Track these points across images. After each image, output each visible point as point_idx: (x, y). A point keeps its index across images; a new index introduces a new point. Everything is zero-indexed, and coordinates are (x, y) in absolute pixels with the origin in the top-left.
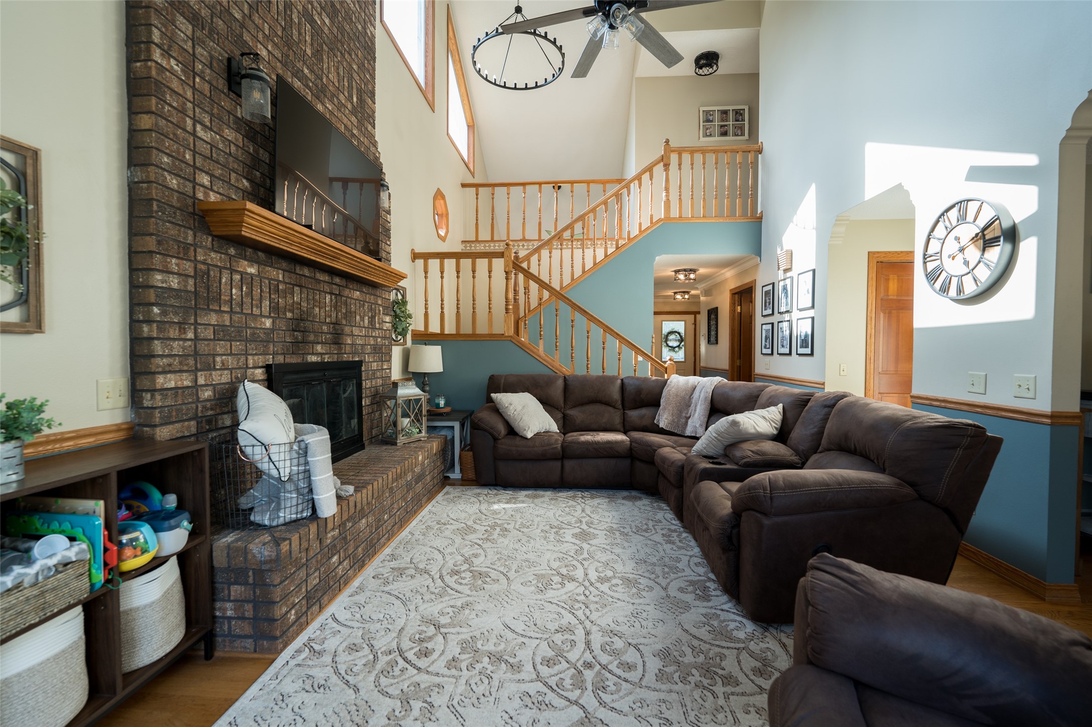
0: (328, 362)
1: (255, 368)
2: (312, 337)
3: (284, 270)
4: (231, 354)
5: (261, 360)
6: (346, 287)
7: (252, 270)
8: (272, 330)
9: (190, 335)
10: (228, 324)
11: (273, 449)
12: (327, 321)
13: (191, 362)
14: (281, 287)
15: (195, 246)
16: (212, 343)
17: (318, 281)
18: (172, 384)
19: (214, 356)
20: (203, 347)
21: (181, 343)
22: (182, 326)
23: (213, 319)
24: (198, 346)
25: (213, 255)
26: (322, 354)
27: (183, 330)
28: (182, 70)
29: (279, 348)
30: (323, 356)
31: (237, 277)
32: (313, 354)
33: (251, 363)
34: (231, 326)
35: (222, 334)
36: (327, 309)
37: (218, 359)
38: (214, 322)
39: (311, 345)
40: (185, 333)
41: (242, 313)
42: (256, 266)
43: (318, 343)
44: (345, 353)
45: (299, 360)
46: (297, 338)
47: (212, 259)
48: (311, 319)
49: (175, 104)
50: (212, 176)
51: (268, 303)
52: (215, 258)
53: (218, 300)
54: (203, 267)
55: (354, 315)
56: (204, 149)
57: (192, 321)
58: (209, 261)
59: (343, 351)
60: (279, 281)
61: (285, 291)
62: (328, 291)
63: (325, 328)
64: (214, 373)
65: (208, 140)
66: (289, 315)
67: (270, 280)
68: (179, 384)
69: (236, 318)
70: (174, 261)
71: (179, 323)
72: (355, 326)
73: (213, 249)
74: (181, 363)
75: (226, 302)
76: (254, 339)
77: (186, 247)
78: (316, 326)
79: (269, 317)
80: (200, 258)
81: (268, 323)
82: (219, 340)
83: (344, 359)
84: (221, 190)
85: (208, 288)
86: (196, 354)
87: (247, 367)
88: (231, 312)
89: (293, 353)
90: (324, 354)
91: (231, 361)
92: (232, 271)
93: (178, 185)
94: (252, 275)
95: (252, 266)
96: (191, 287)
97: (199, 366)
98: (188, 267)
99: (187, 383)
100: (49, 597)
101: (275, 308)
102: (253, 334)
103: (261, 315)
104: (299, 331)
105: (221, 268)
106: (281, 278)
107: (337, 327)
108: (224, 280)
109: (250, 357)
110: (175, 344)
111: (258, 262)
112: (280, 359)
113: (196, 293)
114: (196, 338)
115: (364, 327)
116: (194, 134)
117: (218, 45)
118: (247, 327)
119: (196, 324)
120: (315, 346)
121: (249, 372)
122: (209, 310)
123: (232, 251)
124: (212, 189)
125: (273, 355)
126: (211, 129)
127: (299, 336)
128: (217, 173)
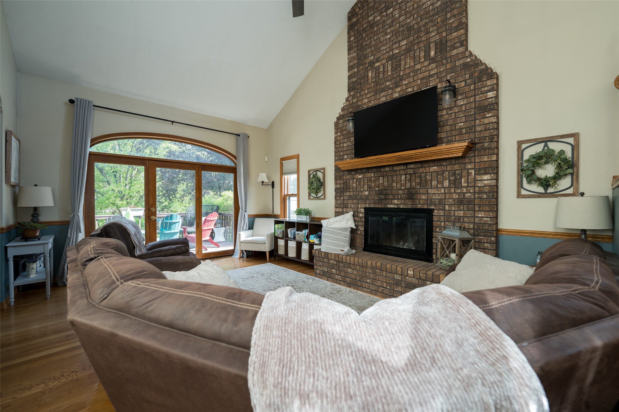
0: (403, 208)
1: (361, 208)
2: (391, 197)
3: (374, 173)
4: (353, 204)
5: (363, 206)
6: (421, 167)
7: (360, 177)
8: (369, 195)
9: (342, 198)
10: (352, 195)
12: (402, 188)
14: (372, 179)
15: (343, 175)
16: (347, 201)
17: (396, 171)
19: (348, 204)
20: (345, 202)
22: (340, 196)
23: (348, 194)
26: (398, 204)
27: (340, 198)
28: (340, 133)
29: (372, 202)
30: (399, 205)
31: (355, 180)
32: (391, 204)
33: (360, 206)
34: (353, 195)
35: (350, 198)
36: (402, 182)
37: (349, 205)
38: (348, 195)
39: (390, 200)
41: (357, 191)
42: (362, 175)
43: (396, 199)
44: (419, 204)
45: (383, 206)
46: (381, 197)
48: (390, 189)
49: (339, 143)
50: (347, 155)
51: (366, 186)
52: (348, 177)
53: (349, 188)
54: (345, 180)
55: (429, 182)
56: (345, 149)
57: (343, 194)
59: (418, 203)
60: (372, 177)
61: (375, 180)
62: (404, 173)
63: (401, 192)
65: (347, 145)
66: (377, 189)
67: (367, 178)
69: (355, 193)
70: (338, 181)
72: (431, 188)
73: (348, 175)
75: (351, 188)
76: (361, 199)
77: (341, 177)
78: (394, 192)
79: (367, 191)
80: (344, 178)
81: (367, 193)
83: (418, 207)
85: (346, 186)
86: (343, 204)
87: (358, 208)
88: (353, 191)
89: (379, 204)
90: (399, 204)
91: (353, 206)
92: (353, 179)
94: (360, 178)
95: (360, 175)
96: (342, 187)
97: (344, 207)
98: (341, 181)
99: (341, 211)
100: (301, 238)
101: (369, 187)
102: (360, 198)
103: (364, 191)
104: (382, 195)
105: (350, 179)
106: (373, 175)
107: (411, 190)
108: (351, 182)
109: (359, 205)
110: (339, 201)
111: (363, 173)
112: (372, 206)
114: (343, 200)
115: (443, 187)
116: (343, 147)
118: (358, 195)
119: (343, 196)
120: (393, 201)
121: (359, 209)
122: (347, 191)
123: (353, 173)
124: (347, 158)
125: (369, 204)
126: (347, 142)
127: (382, 197)
128: (349, 153)
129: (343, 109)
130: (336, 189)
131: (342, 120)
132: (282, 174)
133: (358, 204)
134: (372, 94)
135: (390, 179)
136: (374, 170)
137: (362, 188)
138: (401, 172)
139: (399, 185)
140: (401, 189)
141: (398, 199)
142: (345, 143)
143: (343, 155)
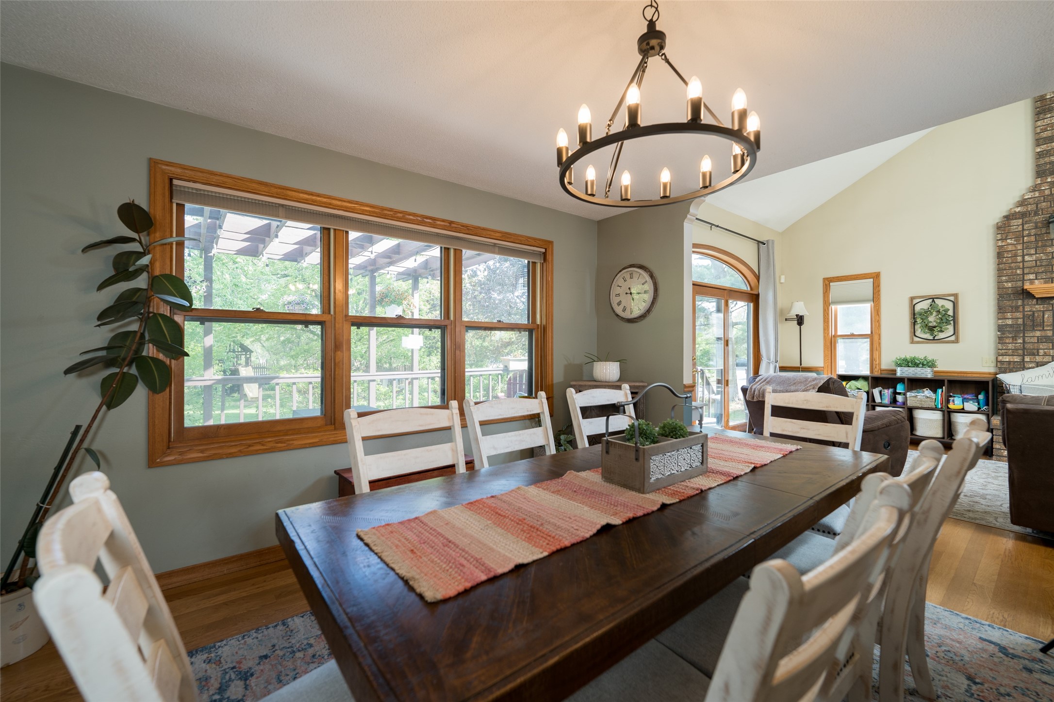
9: (1020, 341)
11: (1011, 386)
13: (1020, 352)
15: (1023, 306)
16: (1036, 344)
18: (1007, 360)
19: (1038, 349)
20: (1029, 346)
21: (1014, 344)
22: (1014, 338)
24: (1026, 346)
25: (1037, 306)
27: (1014, 340)
28: (1014, 241)
37: (1041, 351)
40: (1016, 340)
47: (1036, 308)
49: (1010, 256)
50: (1036, 273)
53: (1041, 325)
54: (1029, 313)
56: (1029, 264)
57: (1022, 335)
58: (1035, 310)
64: (1037, 357)
65: (1034, 259)
68: (1012, 360)
70: (1009, 314)
71: (1012, 337)
74: (1013, 352)
75: (1048, 326)
77: (1017, 307)
80: (1027, 310)
82: (1041, 342)
84: (1044, 277)
85: (1033, 321)
86: (1024, 348)
93: (1012, 285)
96: (1019, 323)
97: (1026, 354)
98: (1018, 315)
100: (923, 403)
105: (1043, 311)
108: (1046, 316)
110: (1009, 345)
113: (1024, 324)
114: (1024, 343)
116: (1024, 261)
117: (1042, 215)
119: (1024, 337)
122: (1034, 330)
124: (1036, 279)
126: (1036, 254)
128: (1041, 271)
129: (1022, 203)
130: (1000, 328)
131: (1021, 221)
132: (827, 304)
142: (1031, 255)
143: (1023, 274)
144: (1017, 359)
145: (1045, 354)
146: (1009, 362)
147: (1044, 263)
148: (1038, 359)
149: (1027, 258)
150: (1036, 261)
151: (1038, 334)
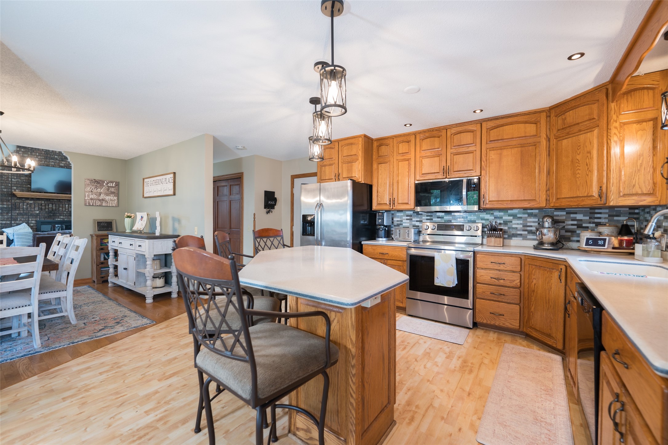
1: (32, 221)
4: (23, 218)
5: (34, 219)
8: (39, 213)
9: (10, 215)
11: (9, 234)
13: (10, 219)
14: (43, 204)
15: (11, 200)
16: (16, 216)
17: (62, 202)
21: (7, 216)
22: (7, 213)
24: (12, 216)
25: (17, 200)
26: (63, 219)
29: (42, 218)
31: (25, 204)
32: (58, 218)
34: (23, 213)
41: (27, 210)
48: (58, 211)
49: (6, 177)
50: (17, 187)
51: (38, 208)
53: (19, 208)
54: (14, 203)
58: (16, 202)
61: (45, 205)
66: (47, 210)
67: (38, 203)
69: (25, 211)
70: (5, 203)
74: (7, 219)
75: (21, 209)
76: (31, 215)
77: (9, 200)
78: (60, 212)
79: (38, 211)
80: (13, 201)
82: (19, 215)
84: (20, 189)
85: (15, 206)
88: (23, 210)
89: (48, 218)
92: (23, 203)
93: (7, 190)
94: (31, 203)
95: (31, 201)
96: (10, 207)
97: (12, 220)
101: (41, 209)
103: (35, 210)
104: (51, 213)
105: (19, 203)
106: (43, 202)
108: (21, 205)
111: (34, 201)
112: (42, 220)
113: (12, 207)
116: (11, 181)
118: (29, 213)
119: (11, 213)
120: (59, 217)
121: (29, 222)
122: (15, 210)
123: (24, 199)
124: (17, 189)
125: (40, 218)
126: (17, 179)
127: (52, 215)
128: (19, 186)
133: (29, 218)
134: (43, 158)
135: (57, 205)
136: (45, 200)
137: (33, 209)
138: (65, 203)
139: (64, 209)
140: (65, 211)
141: (63, 216)
142: (15, 179)
143: (12, 186)
144: (8, 222)
145: (20, 220)
146: (5, 224)
147: (20, 183)
148: (17, 222)
149: (13, 180)
150: (17, 182)
151: (17, 212)
